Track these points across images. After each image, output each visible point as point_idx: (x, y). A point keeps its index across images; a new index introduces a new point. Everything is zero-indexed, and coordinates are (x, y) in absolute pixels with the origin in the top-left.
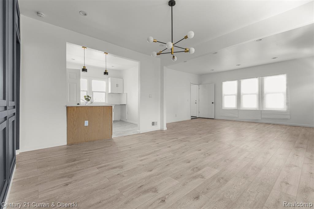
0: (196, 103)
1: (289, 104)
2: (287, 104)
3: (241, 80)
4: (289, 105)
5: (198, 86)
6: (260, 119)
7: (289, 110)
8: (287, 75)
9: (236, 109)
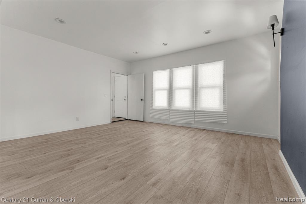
0: (125, 100)
1: (226, 102)
2: (224, 102)
3: (174, 69)
4: (226, 104)
5: (126, 76)
6: (194, 123)
7: (226, 110)
8: (224, 62)
9: (168, 108)
